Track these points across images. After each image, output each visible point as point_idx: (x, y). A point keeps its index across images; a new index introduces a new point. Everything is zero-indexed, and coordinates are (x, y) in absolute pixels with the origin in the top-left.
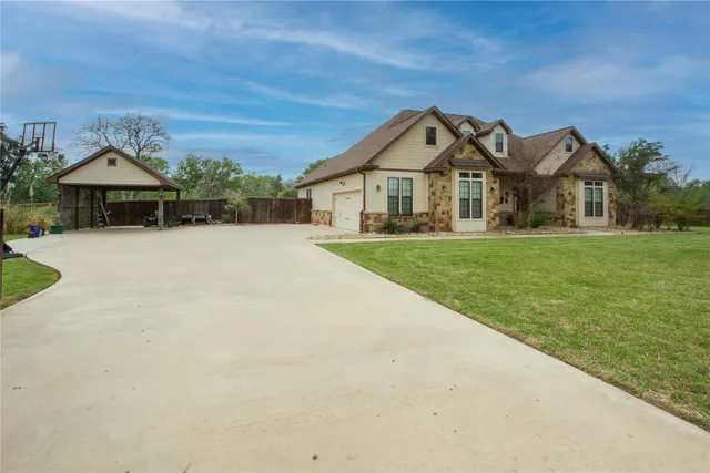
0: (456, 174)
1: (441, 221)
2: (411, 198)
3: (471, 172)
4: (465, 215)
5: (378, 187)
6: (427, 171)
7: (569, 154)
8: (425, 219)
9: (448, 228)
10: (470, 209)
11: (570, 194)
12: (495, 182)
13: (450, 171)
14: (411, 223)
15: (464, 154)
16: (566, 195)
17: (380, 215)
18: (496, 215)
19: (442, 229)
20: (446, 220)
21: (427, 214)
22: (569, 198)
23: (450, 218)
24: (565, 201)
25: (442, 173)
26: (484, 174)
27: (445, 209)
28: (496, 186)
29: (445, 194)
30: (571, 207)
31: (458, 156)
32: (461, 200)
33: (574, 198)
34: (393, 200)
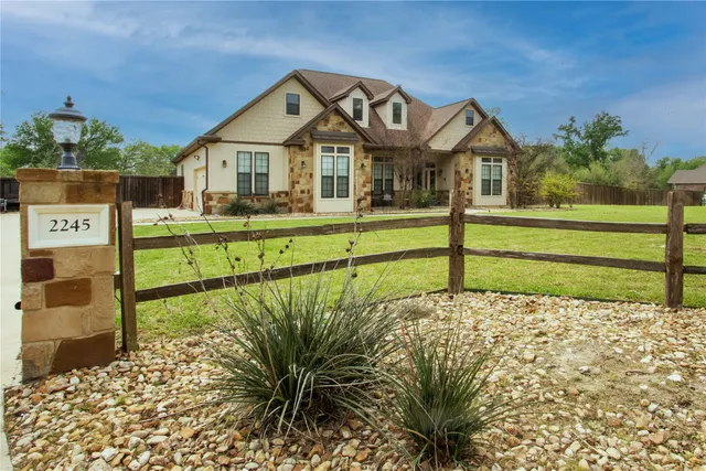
0: (318, 148)
1: (300, 201)
2: (267, 175)
3: (336, 146)
4: (327, 194)
5: (224, 162)
6: (287, 144)
7: (470, 128)
8: (283, 199)
9: (309, 209)
10: (335, 186)
11: (467, 170)
12: (366, 158)
13: (312, 145)
14: (266, 203)
15: (330, 126)
16: (463, 171)
17: (225, 194)
18: (366, 194)
19: (301, 210)
20: (306, 200)
21: (287, 194)
22: (465, 176)
23: (311, 197)
24: (462, 179)
25: (301, 147)
26: (352, 149)
27: (305, 188)
28: (368, 162)
29: (305, 171)
30: (468, 185)
31: (322, 128)
32: (323, 177)
33: (471, 175)
34: (243, 178)
